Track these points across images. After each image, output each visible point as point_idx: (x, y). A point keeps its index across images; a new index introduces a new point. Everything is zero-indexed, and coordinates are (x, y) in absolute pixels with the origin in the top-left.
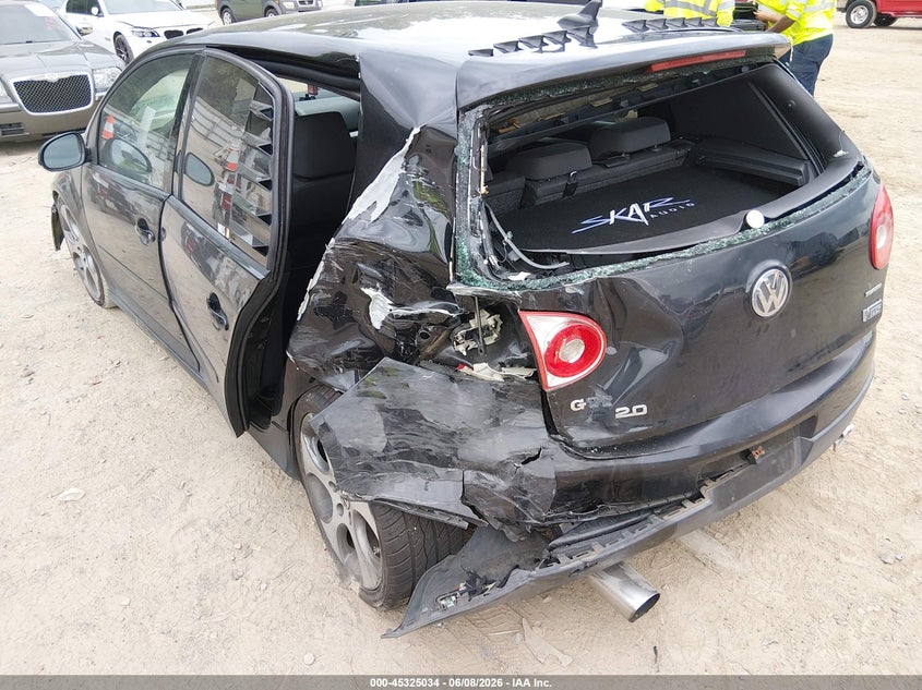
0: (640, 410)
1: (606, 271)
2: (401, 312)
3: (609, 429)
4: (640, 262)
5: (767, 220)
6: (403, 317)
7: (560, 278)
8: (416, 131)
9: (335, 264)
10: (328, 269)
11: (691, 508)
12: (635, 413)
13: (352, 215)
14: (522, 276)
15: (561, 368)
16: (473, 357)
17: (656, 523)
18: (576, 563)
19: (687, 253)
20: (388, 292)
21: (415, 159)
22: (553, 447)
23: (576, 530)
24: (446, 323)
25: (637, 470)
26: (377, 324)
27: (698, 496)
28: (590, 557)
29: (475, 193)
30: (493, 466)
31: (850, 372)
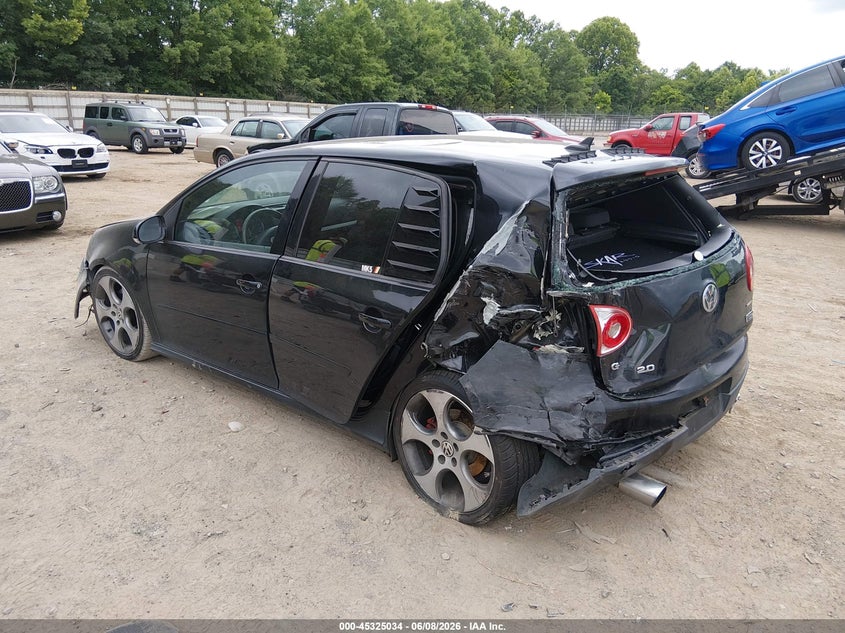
0: (651, 368)
1: (631, 282)
2: (505, 312)
3: (634, 381)
4: (648, 278)
5: (705, 257)
6: (506, 316)
7: (609, 286)
8: (527, 202)
9: (467, 283)
10: (462, 285)
11: (677, 433)
12: (648, 370)
13: (484, 251)
14: (590, 284)
15: (610, 342)
16: (544, 341)
17: (661, 442)
18: (625, 463)
19: (669, 273)
20: (498, 298)
21: (525, 218)
22: (601, 394)
23: (612, 451)
24: (532, 318)
25: (649, 407)
26: (487, 322)
27: (678, 426)
28: (633, 460)
29: (564, 237)
30: (568, 407)
31: (740, 358)
